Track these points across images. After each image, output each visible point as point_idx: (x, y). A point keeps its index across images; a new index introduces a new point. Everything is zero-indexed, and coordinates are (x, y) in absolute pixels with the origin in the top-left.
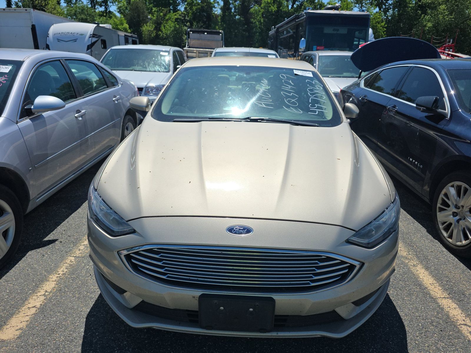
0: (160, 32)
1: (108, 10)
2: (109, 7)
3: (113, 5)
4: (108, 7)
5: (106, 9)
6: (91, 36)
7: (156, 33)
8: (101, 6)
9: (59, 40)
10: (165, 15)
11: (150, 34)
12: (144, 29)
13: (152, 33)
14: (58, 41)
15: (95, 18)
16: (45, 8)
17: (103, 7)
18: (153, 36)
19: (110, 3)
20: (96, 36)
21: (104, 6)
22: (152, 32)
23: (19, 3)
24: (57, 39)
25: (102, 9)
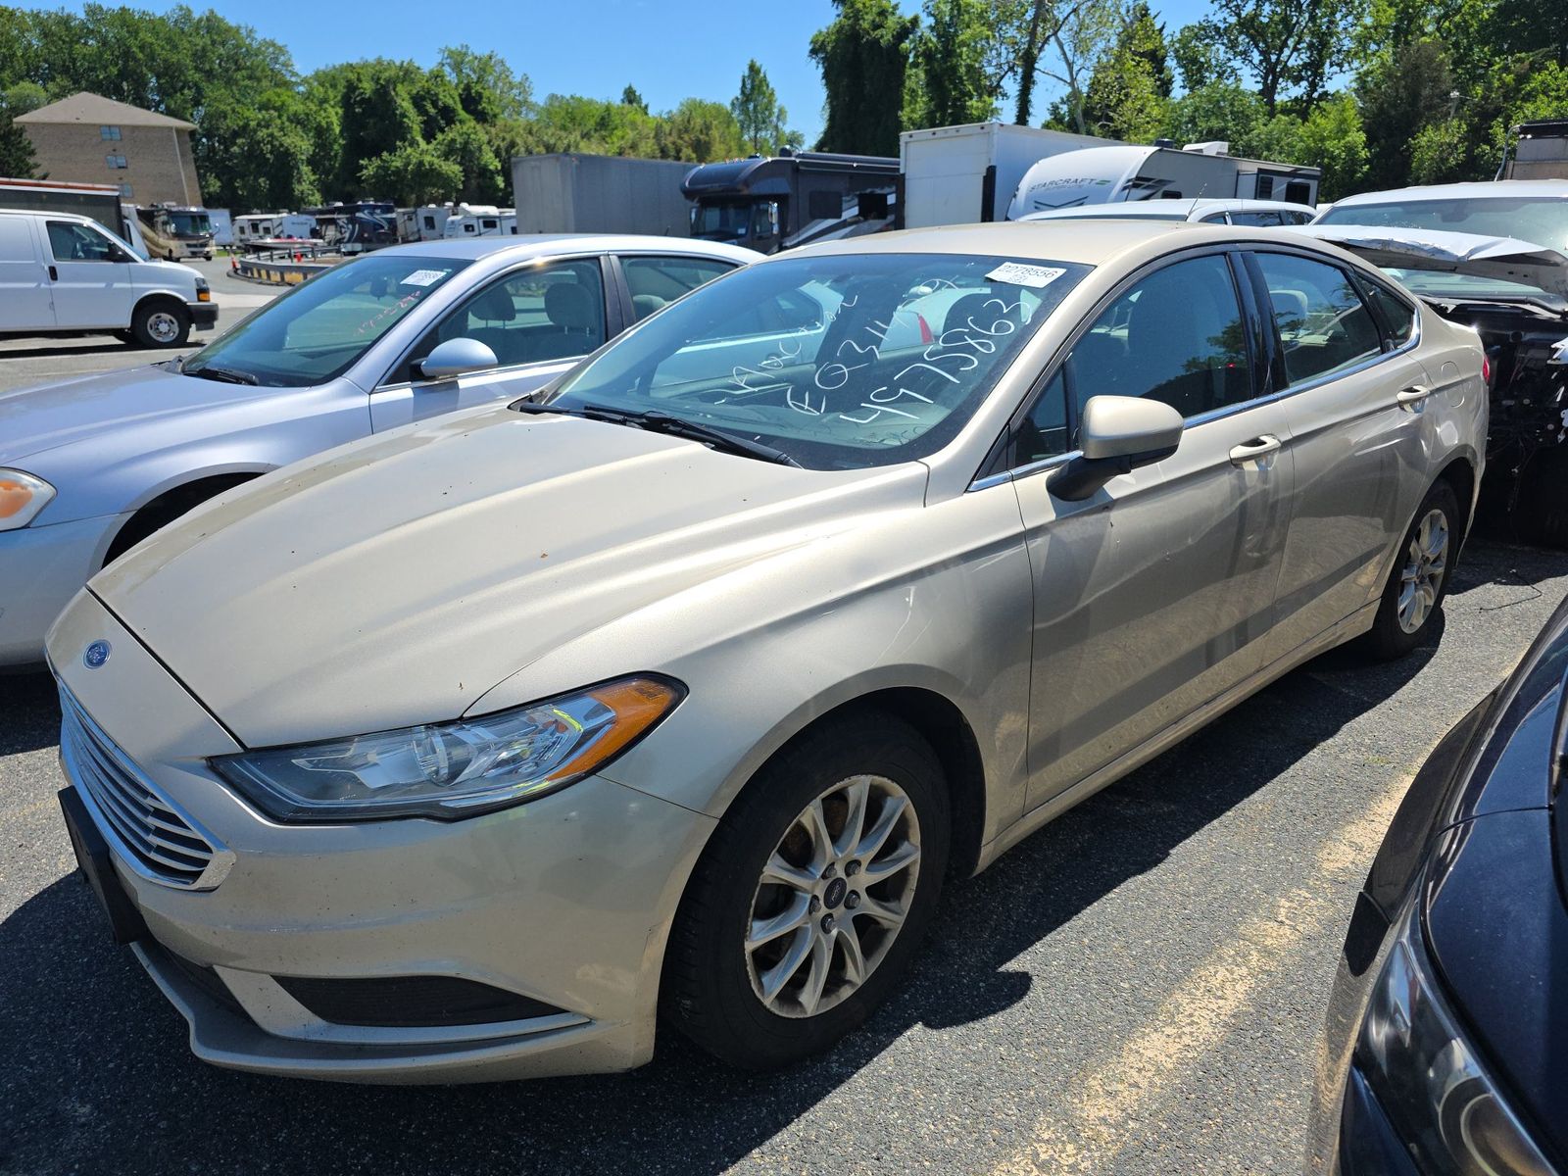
0: (1487, 148)
1: (1320, 90)
2: (1325, 79)
3: (1341, 71)
4: (1321, 80)
5: (1313, 86)
6: (1130, 183)
7: (1469, 151)
8: (1297, 81)
9: (1039, 206)
10: (1522, 79)
11: (1445, 155)
12: (1423, 140)
13: (1450, 154)
14: (1036, 208)
15: (1253, 123)
16: (1114, 111)
17: (1304, 84)
18: (1452, 162)
19: (1331, 65)
20: (1146, 184)
21: (1307, 80)
22: (1454, 147)
23: (1061, 106)
24: (1036, 202)
25: (1299, 90)
